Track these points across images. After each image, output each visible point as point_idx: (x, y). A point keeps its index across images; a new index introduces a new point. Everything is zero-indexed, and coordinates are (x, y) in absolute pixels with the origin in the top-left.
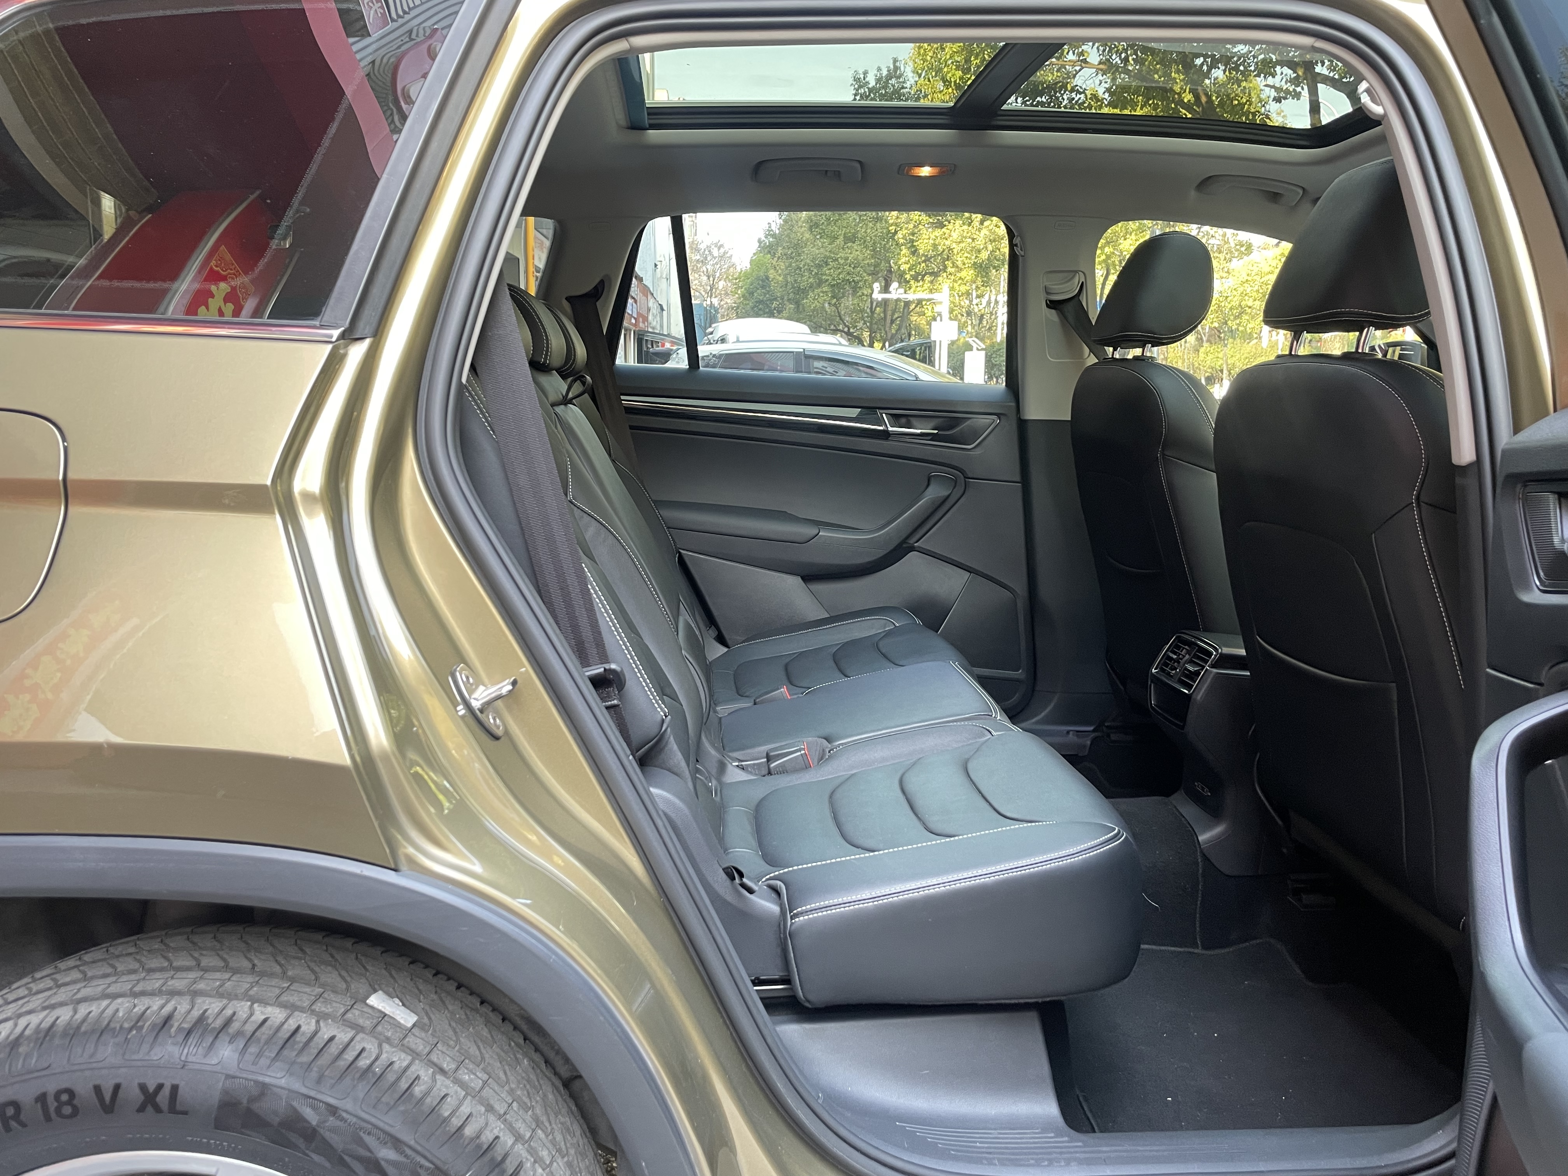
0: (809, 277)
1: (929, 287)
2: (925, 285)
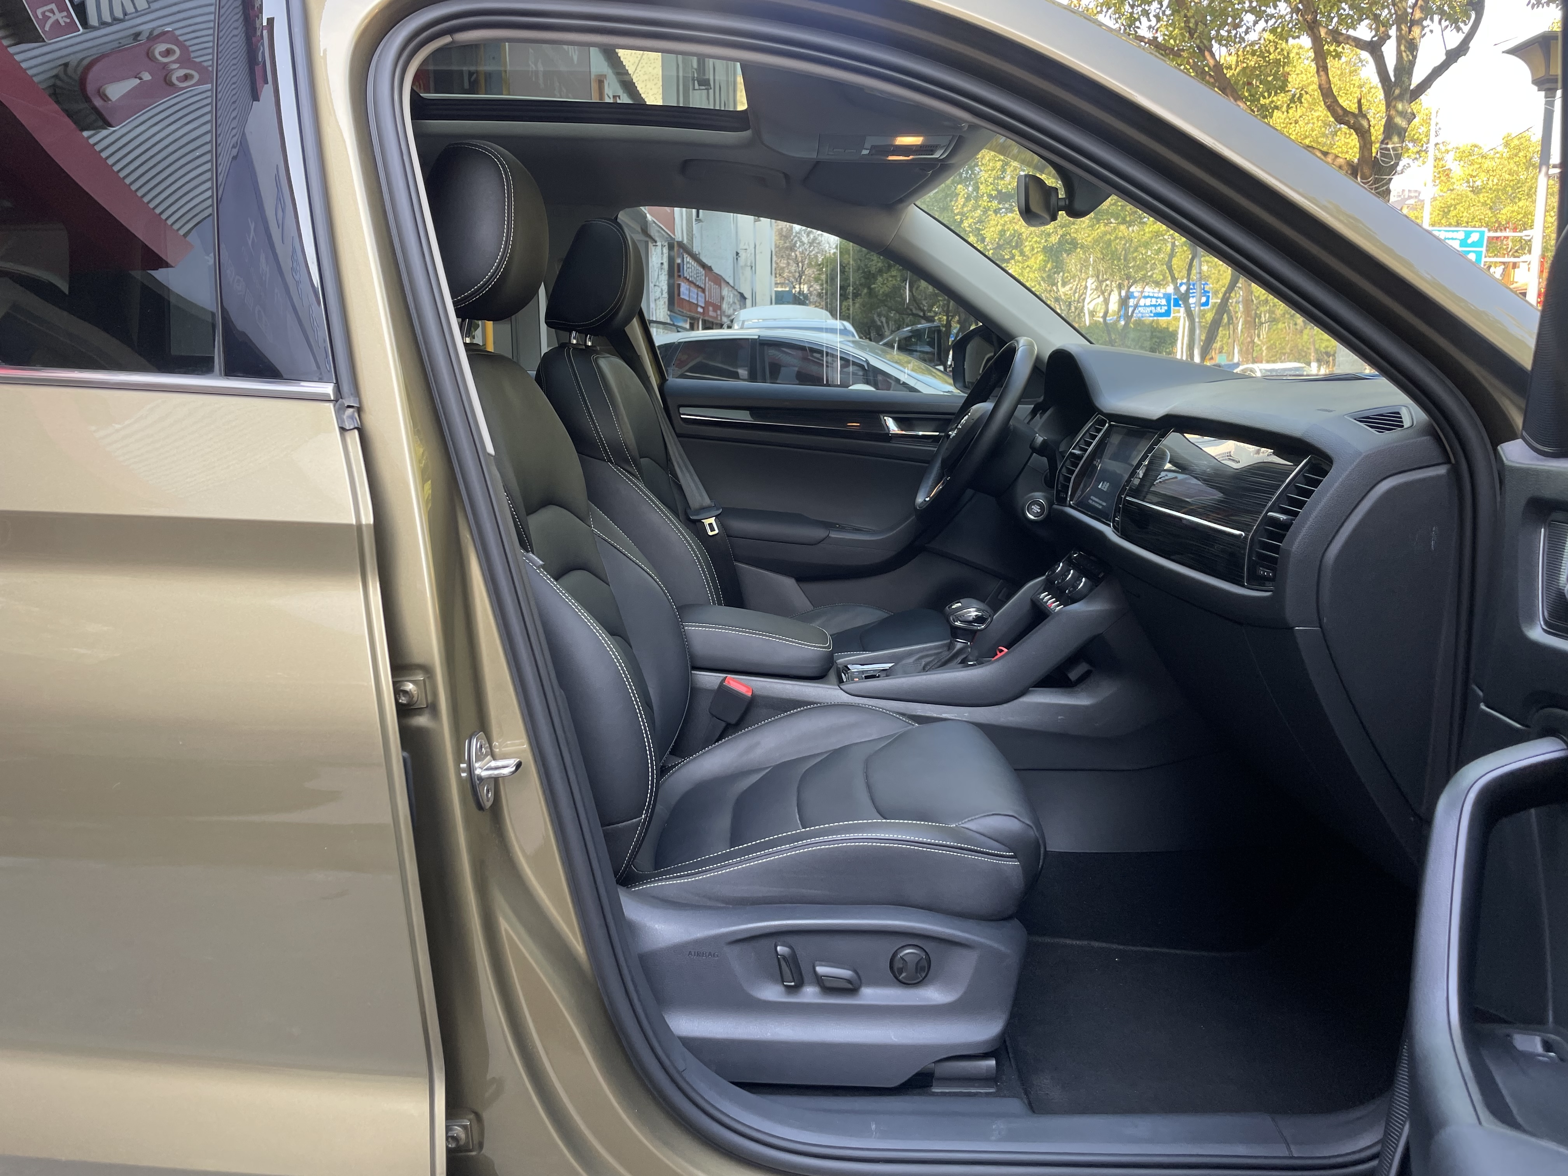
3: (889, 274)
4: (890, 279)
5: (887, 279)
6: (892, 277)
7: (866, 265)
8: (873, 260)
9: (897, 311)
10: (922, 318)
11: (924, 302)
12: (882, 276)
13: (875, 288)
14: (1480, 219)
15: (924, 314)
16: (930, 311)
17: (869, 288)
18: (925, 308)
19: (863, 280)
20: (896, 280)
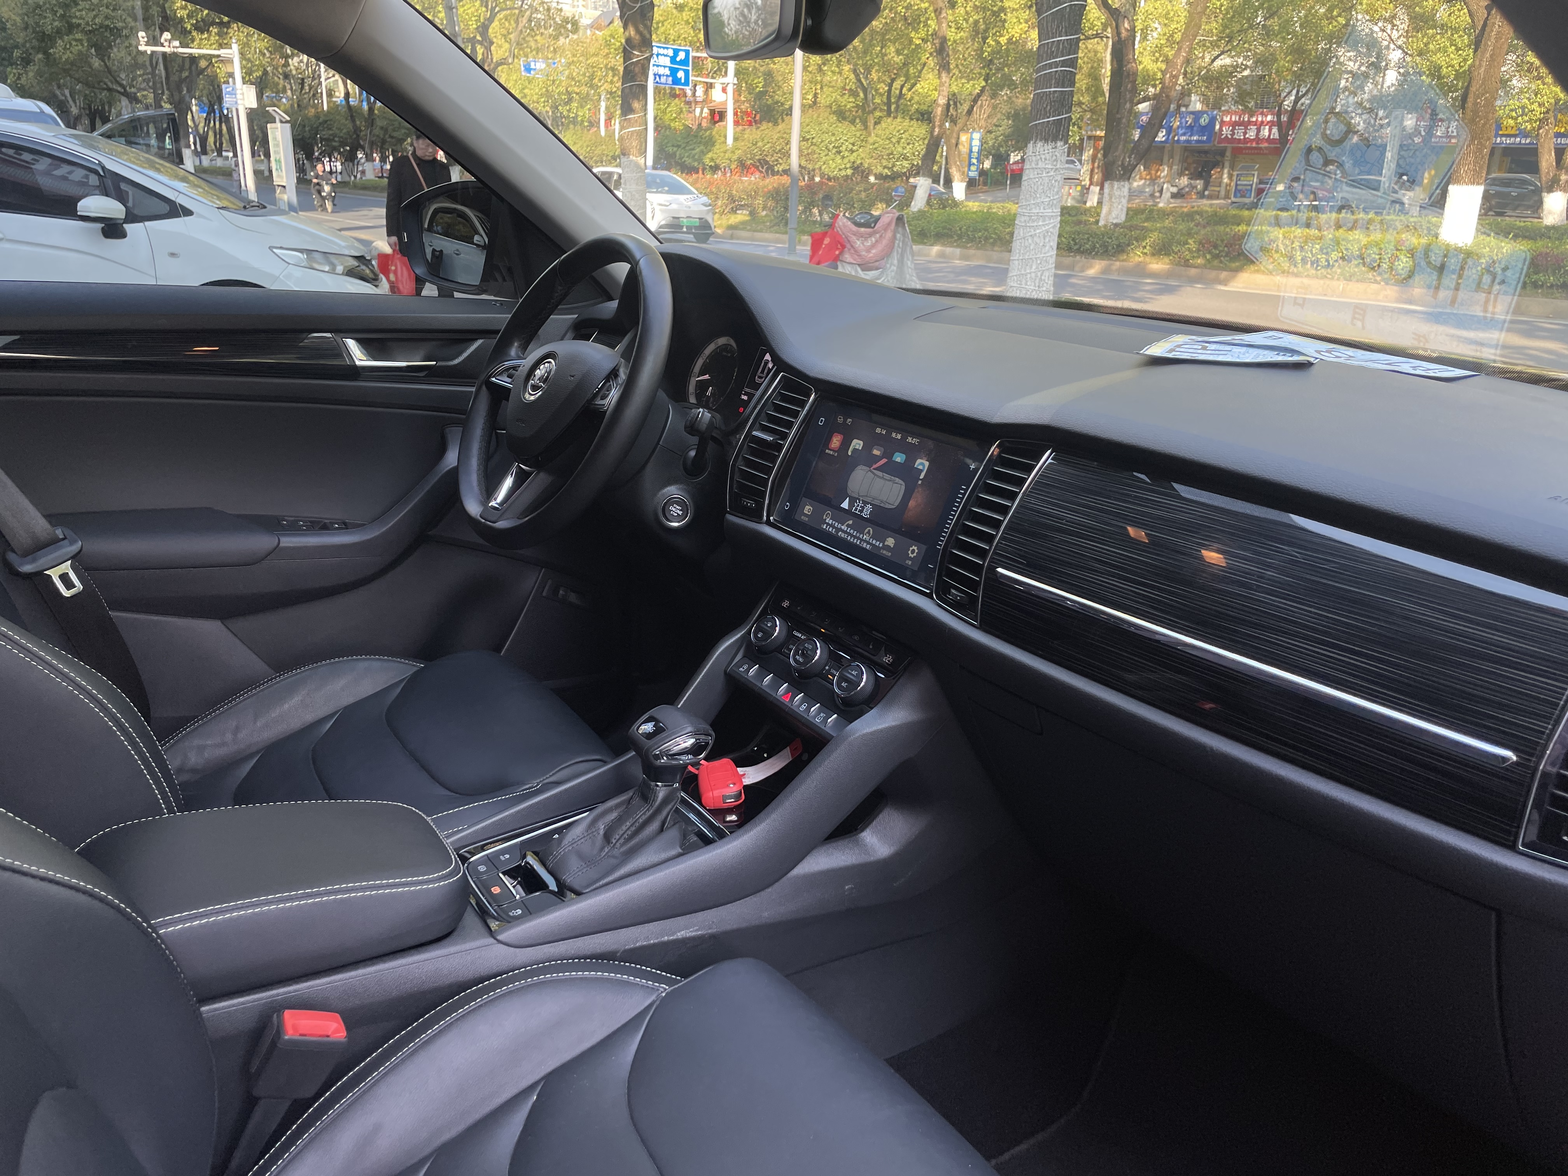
0: (54, 20)
1: (217, 41)
2: (212, 38)
3: (71, 37)
4: (74, 43)
5: (71, 44)
6: (76, 40)
7: (37, 24)
8: (45, 17)
9: (87, 84)
10: (122, 94)
11: (123, 76)
12: (61, 38)
13: (55, 53)
14: (685, 38)
15: (125, 90)
16: (132, 86)
17: (46, 53)
18: (124, 82)
19: (35, 43)
20: (82, 45)
